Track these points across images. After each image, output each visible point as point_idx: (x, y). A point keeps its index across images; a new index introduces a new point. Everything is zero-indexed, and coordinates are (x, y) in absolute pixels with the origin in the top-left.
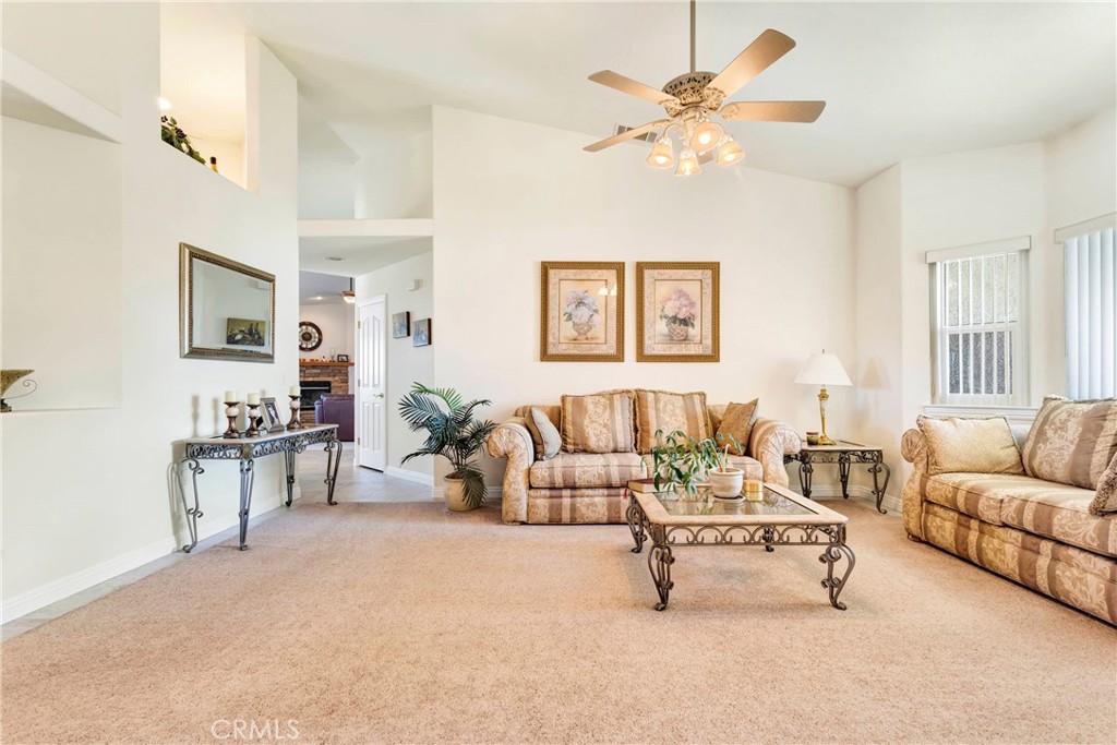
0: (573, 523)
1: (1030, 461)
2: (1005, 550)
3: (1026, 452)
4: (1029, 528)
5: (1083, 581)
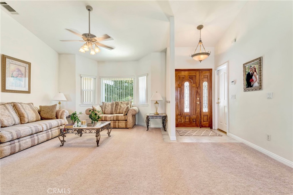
4: (115, 119)
5: (122, 124)
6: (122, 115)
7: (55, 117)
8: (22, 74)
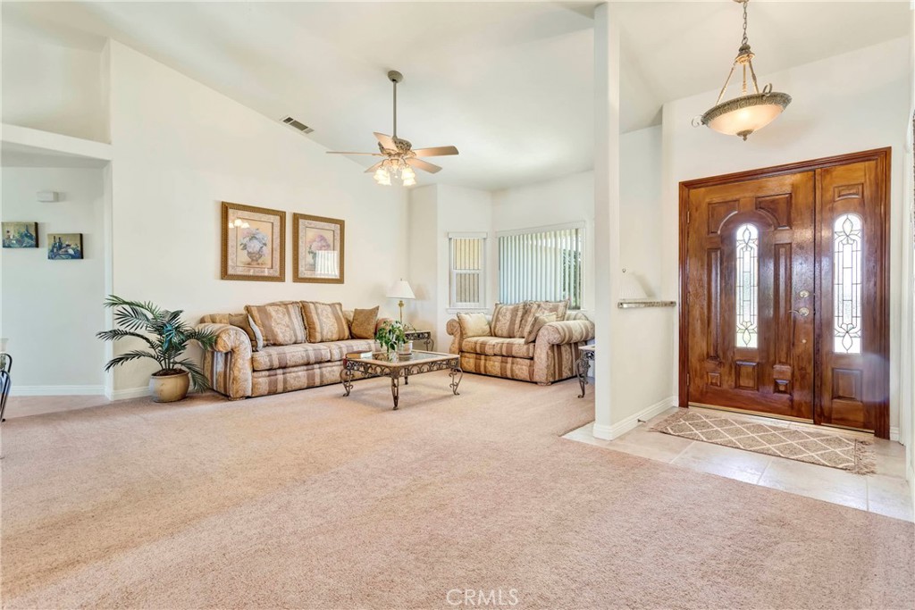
0: (285, 391)
1: (495, 328)
2: (495, 365)
3: (493, 326)
4: (504, 354)
5: (522, 369)
6: (523, 341)
7: (373, 335)
8: (328, 246)
